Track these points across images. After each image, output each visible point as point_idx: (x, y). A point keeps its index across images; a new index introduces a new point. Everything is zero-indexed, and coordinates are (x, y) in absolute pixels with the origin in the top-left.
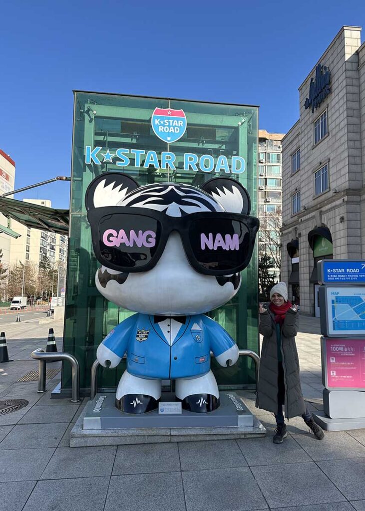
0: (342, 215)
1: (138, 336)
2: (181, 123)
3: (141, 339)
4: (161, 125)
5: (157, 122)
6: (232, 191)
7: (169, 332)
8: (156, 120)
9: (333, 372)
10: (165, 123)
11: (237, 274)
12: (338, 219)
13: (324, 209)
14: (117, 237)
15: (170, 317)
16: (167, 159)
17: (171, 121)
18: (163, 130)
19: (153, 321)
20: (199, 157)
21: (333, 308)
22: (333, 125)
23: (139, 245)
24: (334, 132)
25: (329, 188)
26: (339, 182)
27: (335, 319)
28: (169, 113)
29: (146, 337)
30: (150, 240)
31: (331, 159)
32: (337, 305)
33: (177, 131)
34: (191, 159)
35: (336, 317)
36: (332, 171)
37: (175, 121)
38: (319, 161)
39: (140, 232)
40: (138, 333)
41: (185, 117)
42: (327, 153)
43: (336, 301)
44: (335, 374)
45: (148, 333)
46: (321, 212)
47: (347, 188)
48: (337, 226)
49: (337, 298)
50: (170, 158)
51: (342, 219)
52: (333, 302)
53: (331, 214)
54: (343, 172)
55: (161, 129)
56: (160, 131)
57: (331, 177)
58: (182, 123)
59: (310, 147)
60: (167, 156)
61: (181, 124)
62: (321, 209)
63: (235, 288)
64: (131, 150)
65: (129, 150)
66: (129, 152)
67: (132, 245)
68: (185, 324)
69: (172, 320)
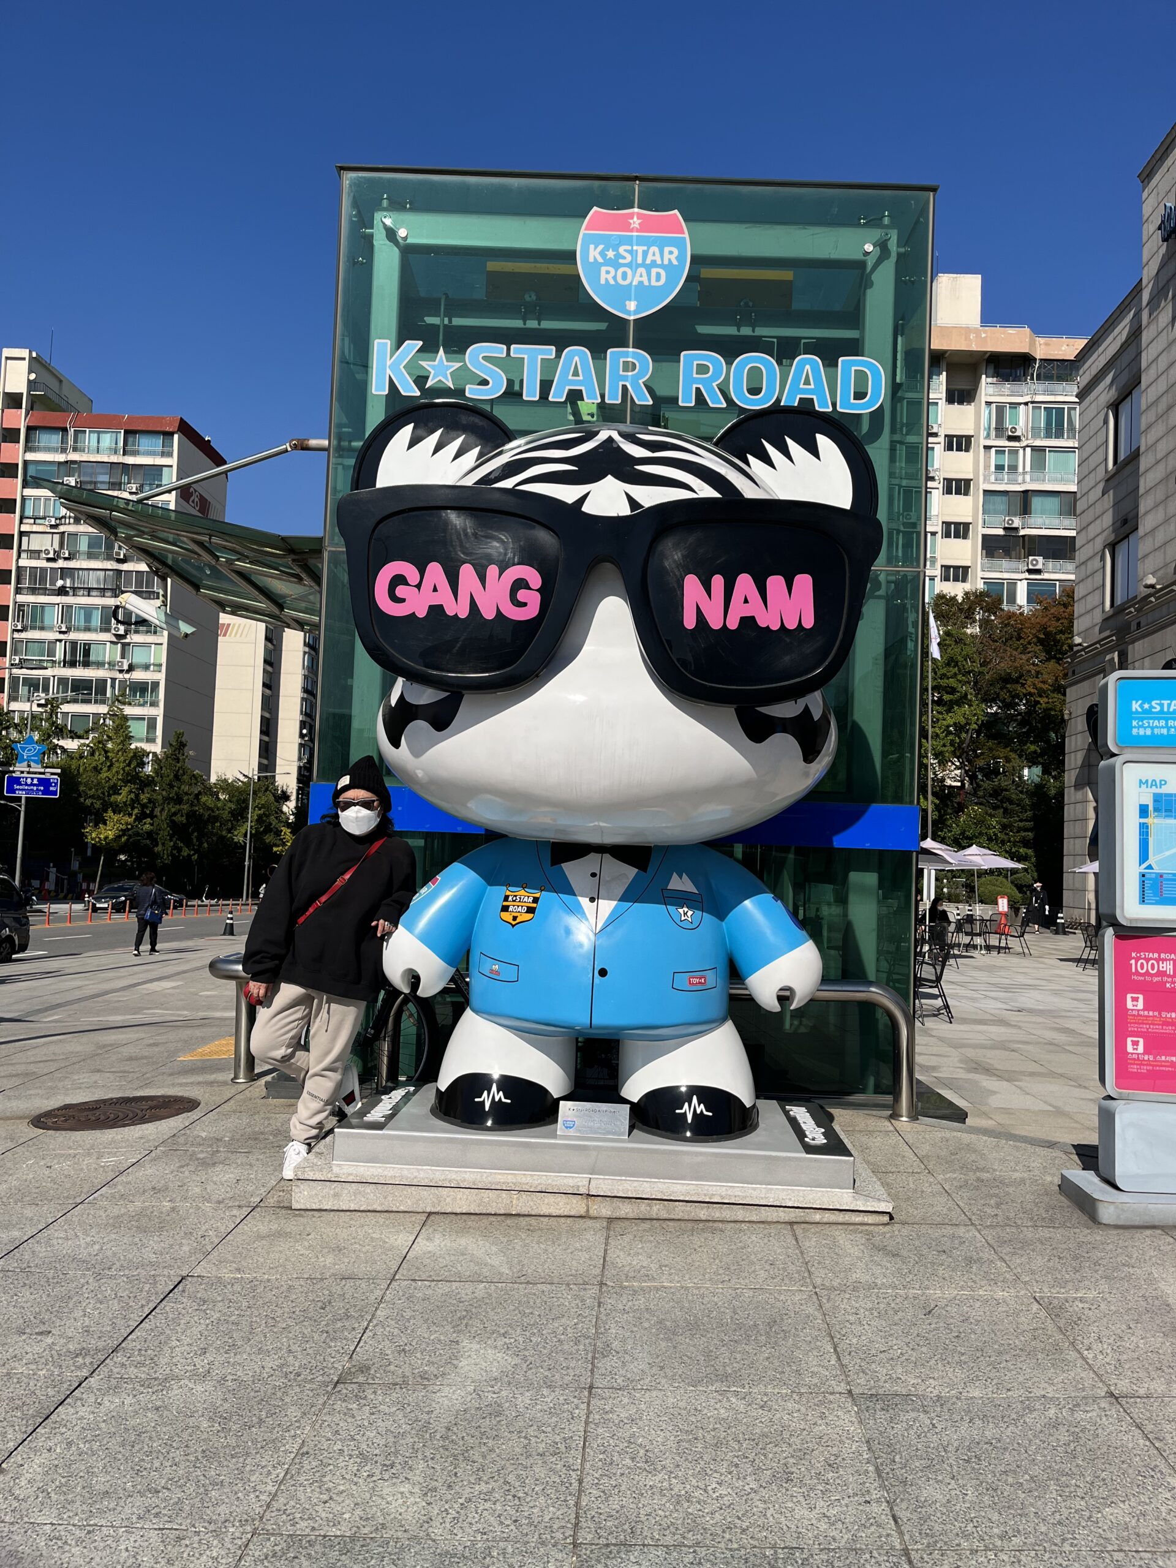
1: (505, 909)
2: (671, 255)
3: (515, 918)
4: (608, 262)
5: (594, 253)
6: (814, 451)
8: (592, 247)
9: (1135, 1043)
10: (619, 256)
14: (418, 586)
15: (601, 849)
16: (625, 369)
17: (640, 249)
18: (615, 278)
19: (547, 860)
20: (729, 363)
21: (1144, 830)
23: (489, 614)
27: (1150, 867)
28: (635, 222)
29: (530, 910)
30: (522, 595)
32: (1155, 821)
33: (658, 278)
34: (702, 369)
35: (1152, 860)
37: (654, 249)
39: (492, 570)
40: (505, 898)
41: (686, 235)
43: (1156, 810)
44: (1141, 1049)
45: (536, 900)
49: (1157, 798)
50: (634, 368)
52: (1143, 811)
55: (606, 275)
56: (603, 282)
58: (676, 252)
60: (625, 363)
61: (673, 257)
63: (810, 762)
64: (513, 347)
65: (505, 347)
66: (504, 355)
67: (463, 613)
68: (646, 872)
69: (607, 856)
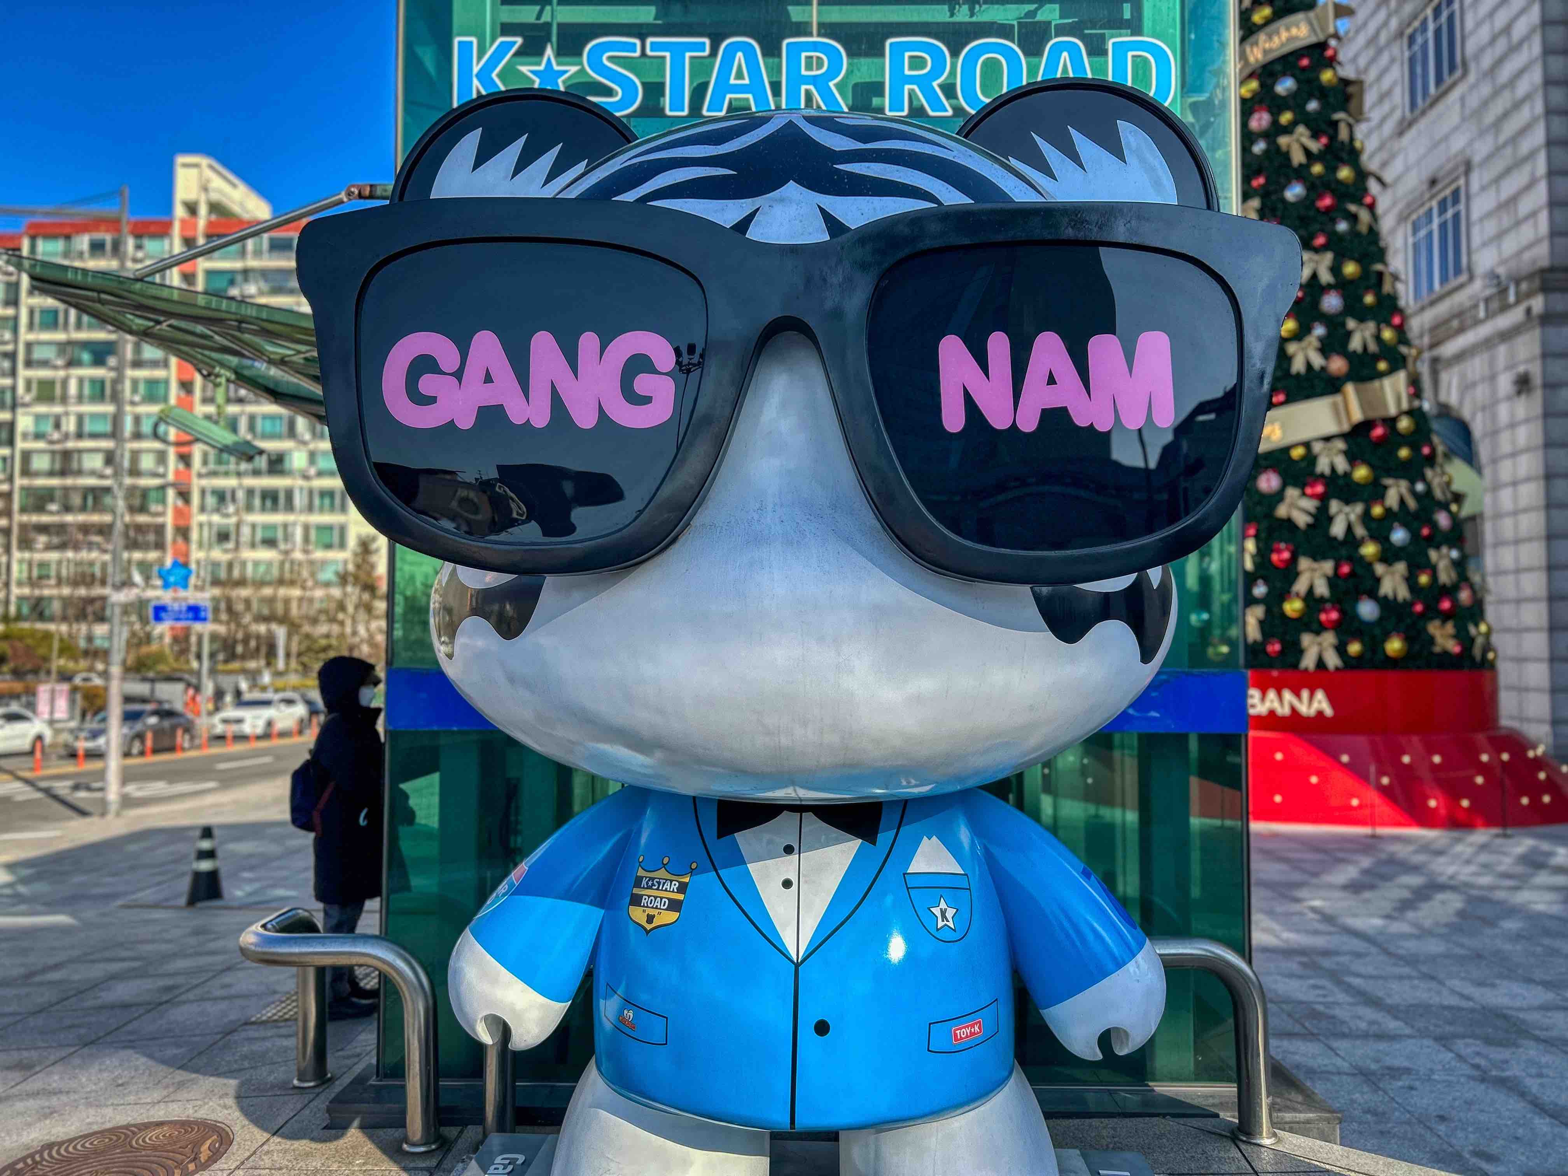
0: (1521, 369)
1: (636, 901)
3: (650, 919)
6: (1116, 149)
7: (787, 884)
11: (1155, 575)
12: (1505, 383)
13: (1449, 349)
14: (458, 375)
15: (799, 808)
16: (809, 67)
19: (711, 827)
22: (1484, 34)
23: (585, 419)
24: (1487, 61)
25: (1470, 269)
26: (1510, 245)
29: (674, 905)
30: (643, 383)
31: (1477, 159)
34: (917, 63)
36: (1481, 205)
38: (1426, 173)
39: (589, 341)
40: (638, 882)
42: (1458, 143)
45: (682, 888)
46: (1435, 361)
47: (1545, 263)
48: (1503, 412)
50: (820, 68)
51: (1523, 383)
53: (1476, 366)
54: (1525, 206)
57: (1476, 231)
59: (1389, 127)
60: (809, 58)
62: (1436, 352)
63: (1147, 655)
64: (649, 40)
65: (637, 42)
66: (638, 54)
67: (541, 419)
68: (874, 844)
69: (809, 817)
